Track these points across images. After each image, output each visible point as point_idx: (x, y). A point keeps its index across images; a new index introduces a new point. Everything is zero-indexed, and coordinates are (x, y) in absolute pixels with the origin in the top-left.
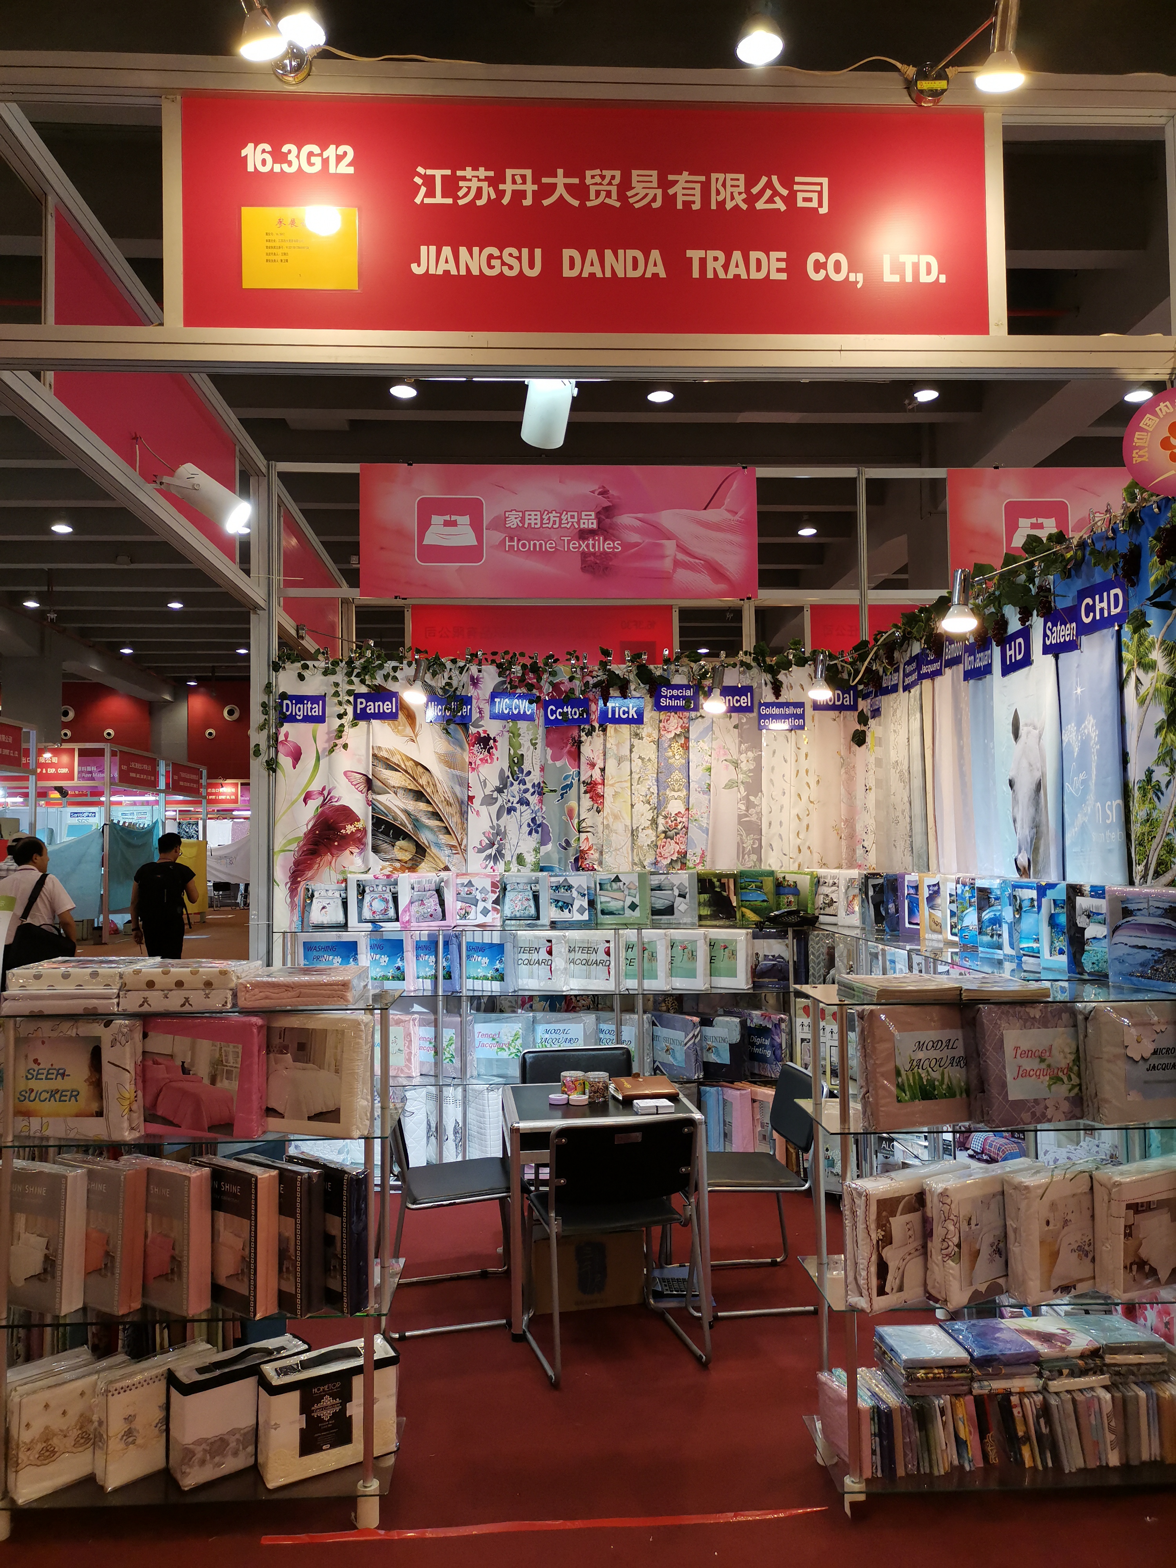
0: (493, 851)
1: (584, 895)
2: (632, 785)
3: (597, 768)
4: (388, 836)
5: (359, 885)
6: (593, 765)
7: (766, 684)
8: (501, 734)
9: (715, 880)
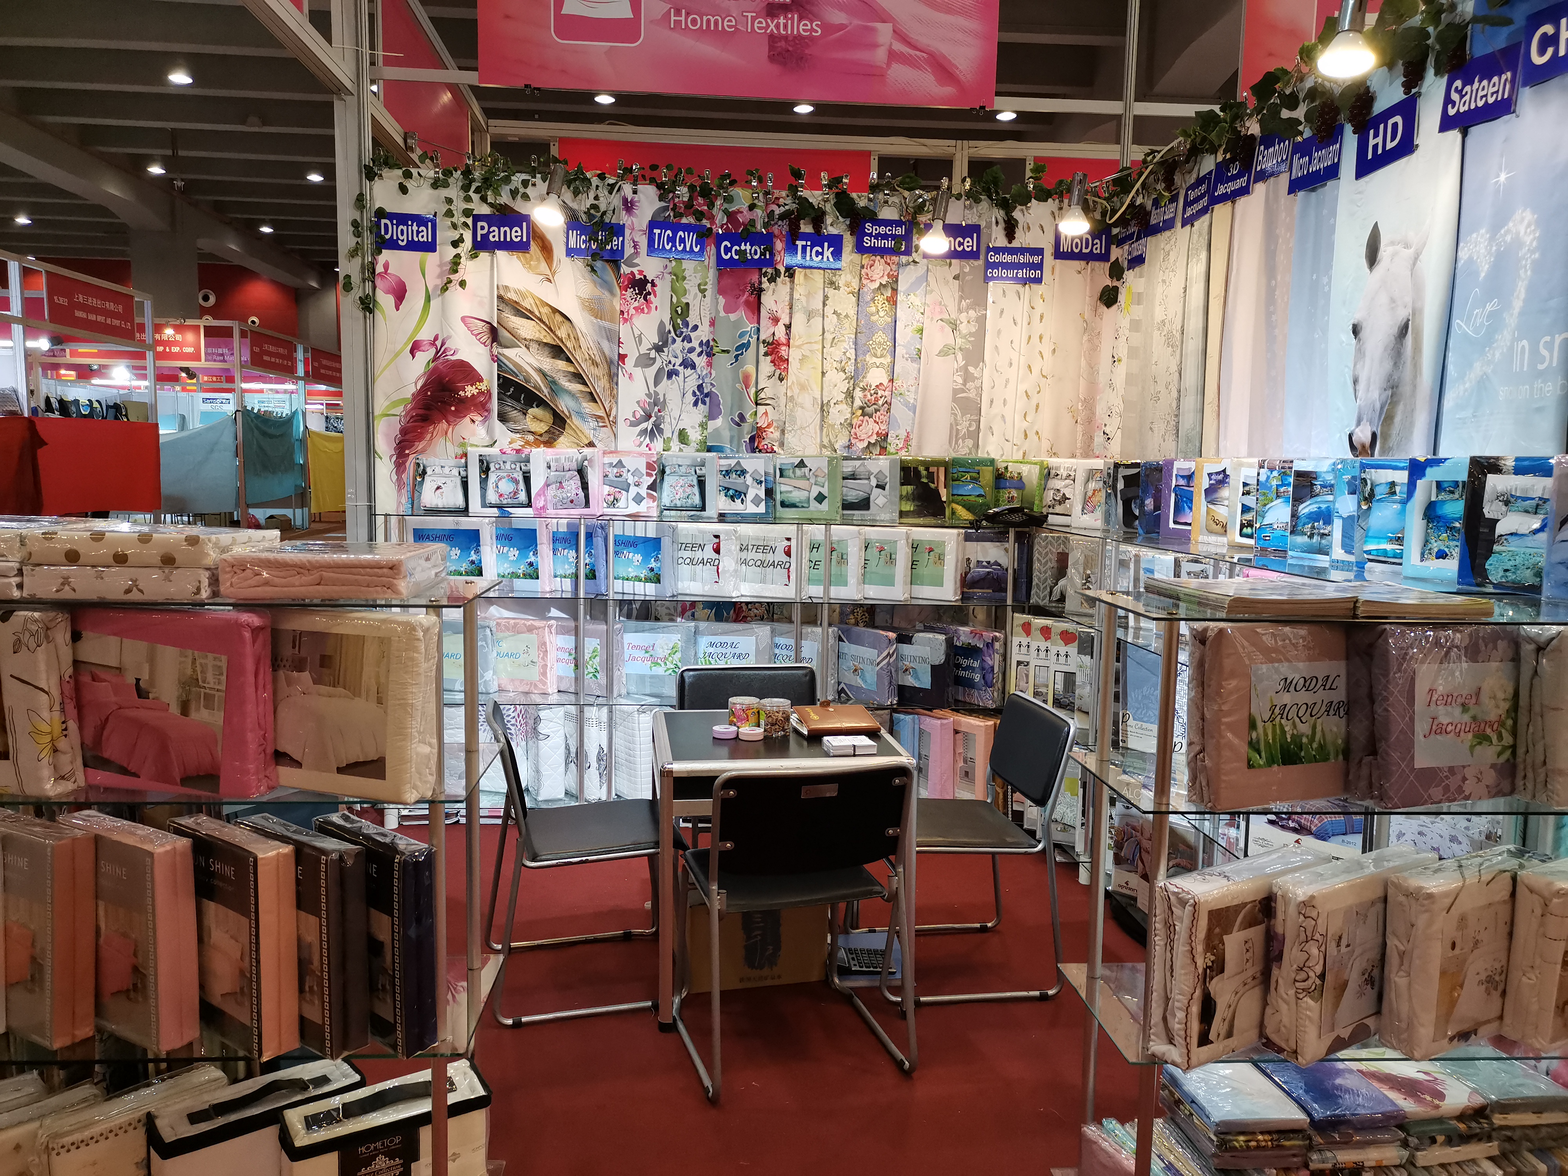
0: (648, 425)
1: (761, 482)
2: (823, 347)
3: (781, 324)
4: (519, 401)
5: (481, 461)
6: (776, 320)
7: (997, 223)
8: (661, 276)
9: (921, 468)
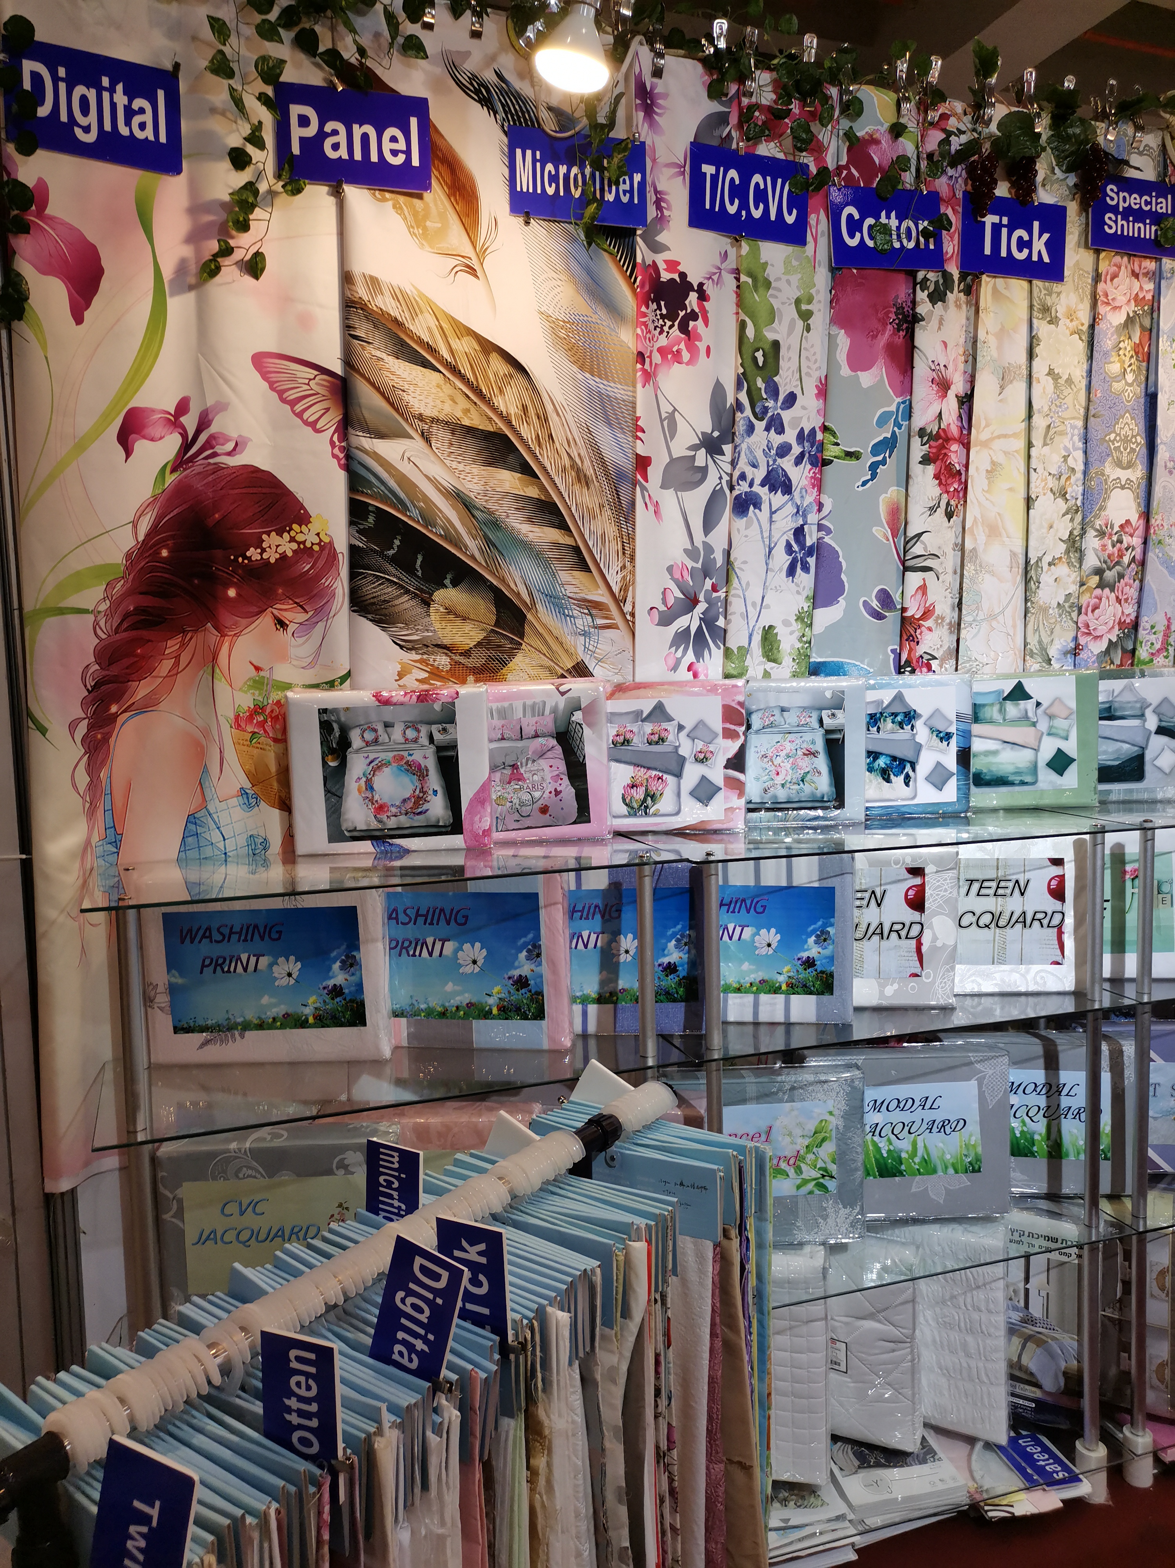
0: (691, 621)
1: (948, 736)
2: (1030, 445)
3: (951, 394)
4: (410, 570)
6: (944, 386)
8: (715, 276)
